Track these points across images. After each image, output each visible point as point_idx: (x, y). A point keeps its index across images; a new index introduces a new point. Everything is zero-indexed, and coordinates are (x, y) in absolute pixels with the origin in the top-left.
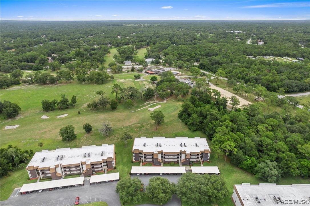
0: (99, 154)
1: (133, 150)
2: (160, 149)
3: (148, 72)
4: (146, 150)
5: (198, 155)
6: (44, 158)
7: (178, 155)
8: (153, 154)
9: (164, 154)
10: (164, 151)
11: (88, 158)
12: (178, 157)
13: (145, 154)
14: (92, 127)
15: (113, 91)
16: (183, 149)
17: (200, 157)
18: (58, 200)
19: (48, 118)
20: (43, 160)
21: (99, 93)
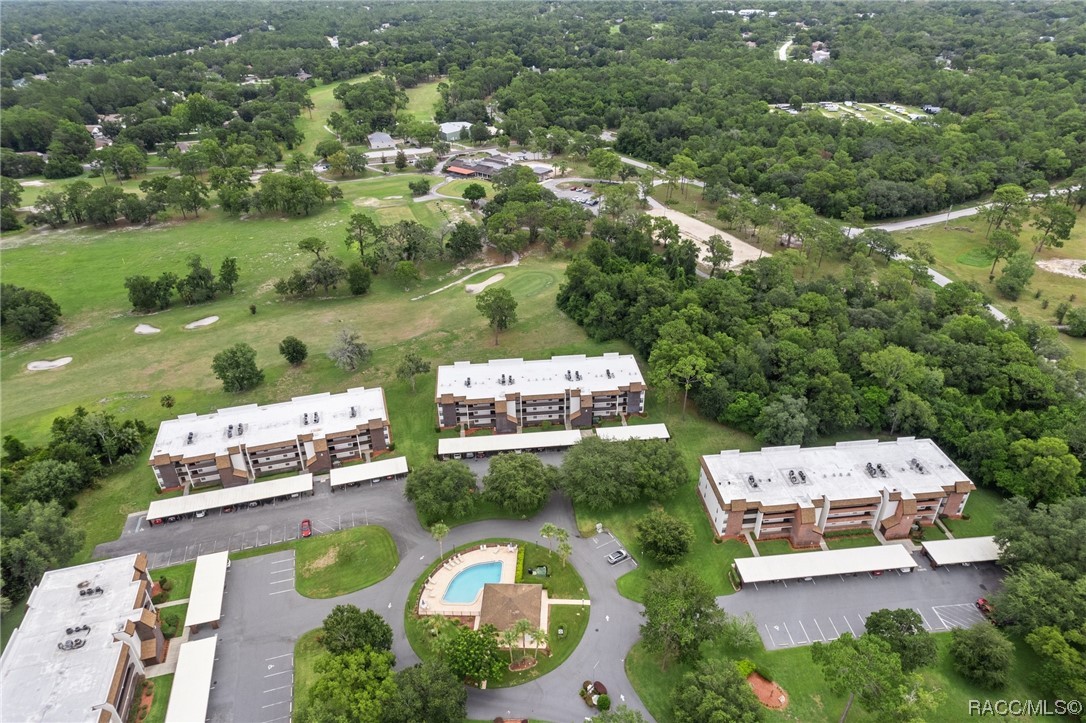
0: (343, 415)
1: (439, 396)
2: (510, 390)
3: (452, 169)
4: (472, 394)
5: (614, 397)
6: (191, 434)
7: (562, 400)
8: (493, 405)
9: (524, 402)
10: (522, 394)
11: (317, 426)
12: (561, 408)
13: (470, 406)
14: (304, 347)
15: (350, 238)
16: (573, 385)
17: (620, 404)
18: (255, 530)
19: (158, 331)
20: (190, 438)
21: (308, 245)
